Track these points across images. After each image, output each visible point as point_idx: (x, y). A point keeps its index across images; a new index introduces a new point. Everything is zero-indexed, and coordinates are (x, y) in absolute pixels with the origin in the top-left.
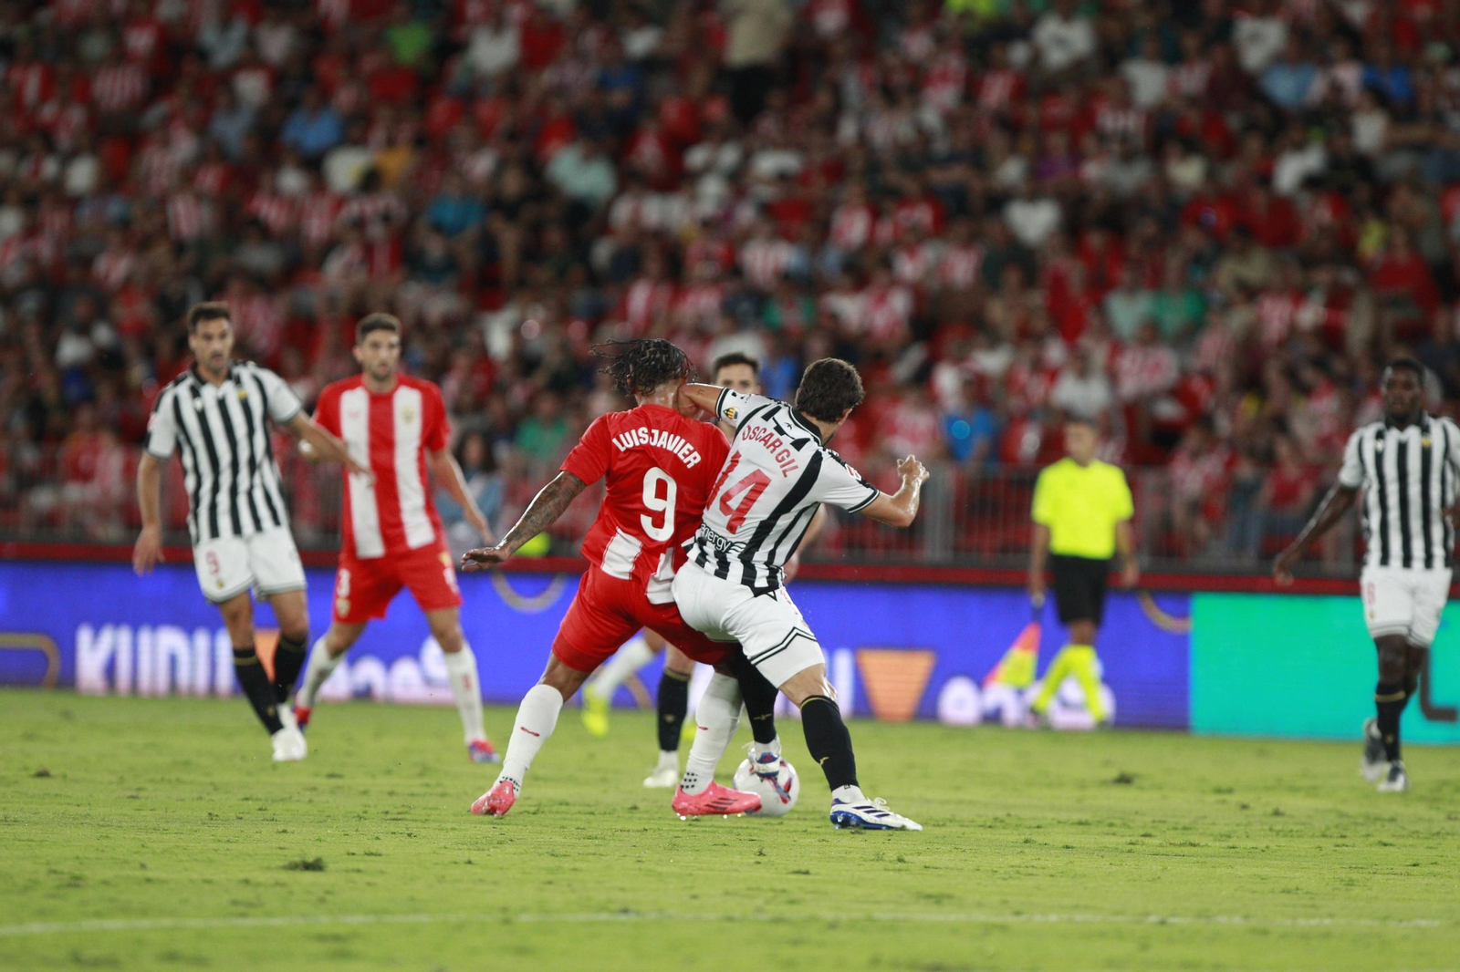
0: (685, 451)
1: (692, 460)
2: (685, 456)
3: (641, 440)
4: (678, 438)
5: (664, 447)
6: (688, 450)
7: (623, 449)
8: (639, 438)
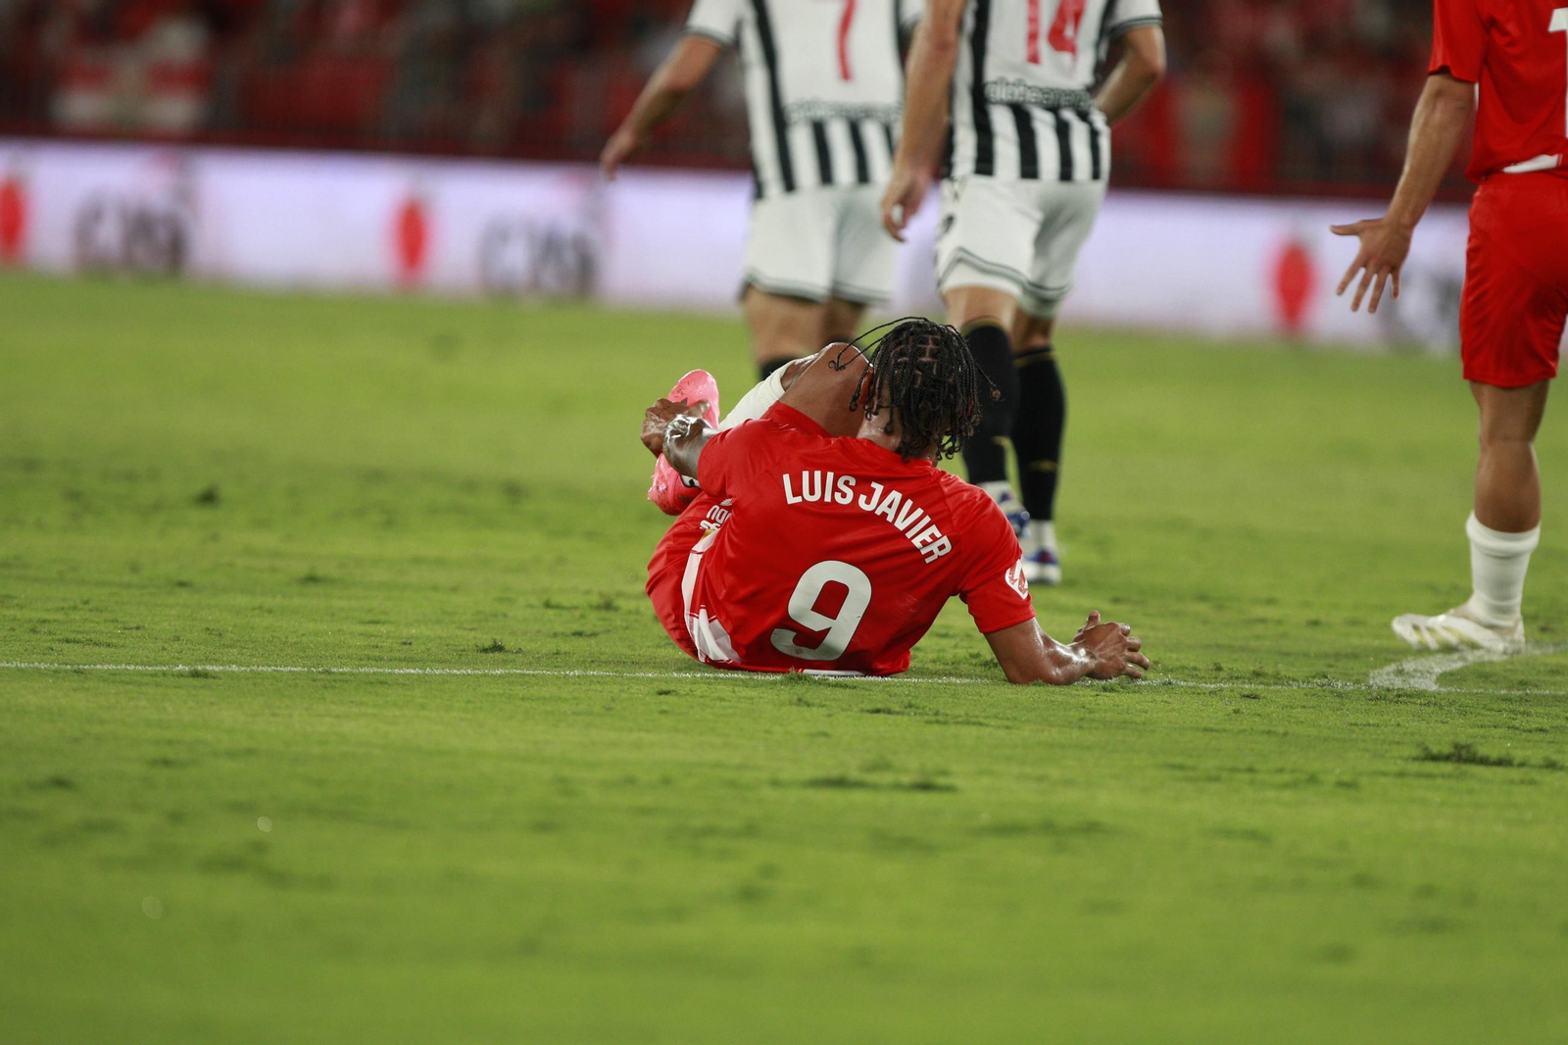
0: (925, 536)
1: (936, 550)
2: (925, 544)
3: (838, 496)
4: (919, 512)
5: (890, 519)
6: (932, 536)
7: (791, 500)
8: (835, 489)
